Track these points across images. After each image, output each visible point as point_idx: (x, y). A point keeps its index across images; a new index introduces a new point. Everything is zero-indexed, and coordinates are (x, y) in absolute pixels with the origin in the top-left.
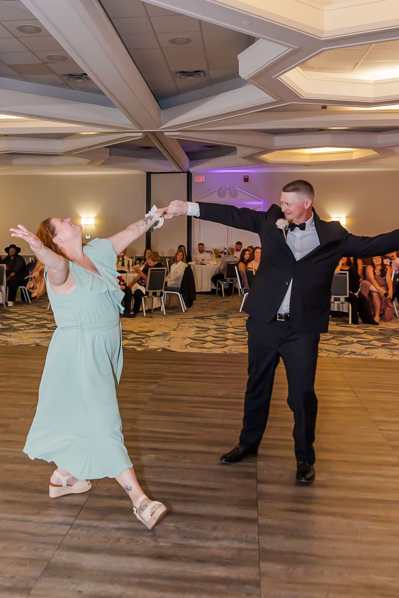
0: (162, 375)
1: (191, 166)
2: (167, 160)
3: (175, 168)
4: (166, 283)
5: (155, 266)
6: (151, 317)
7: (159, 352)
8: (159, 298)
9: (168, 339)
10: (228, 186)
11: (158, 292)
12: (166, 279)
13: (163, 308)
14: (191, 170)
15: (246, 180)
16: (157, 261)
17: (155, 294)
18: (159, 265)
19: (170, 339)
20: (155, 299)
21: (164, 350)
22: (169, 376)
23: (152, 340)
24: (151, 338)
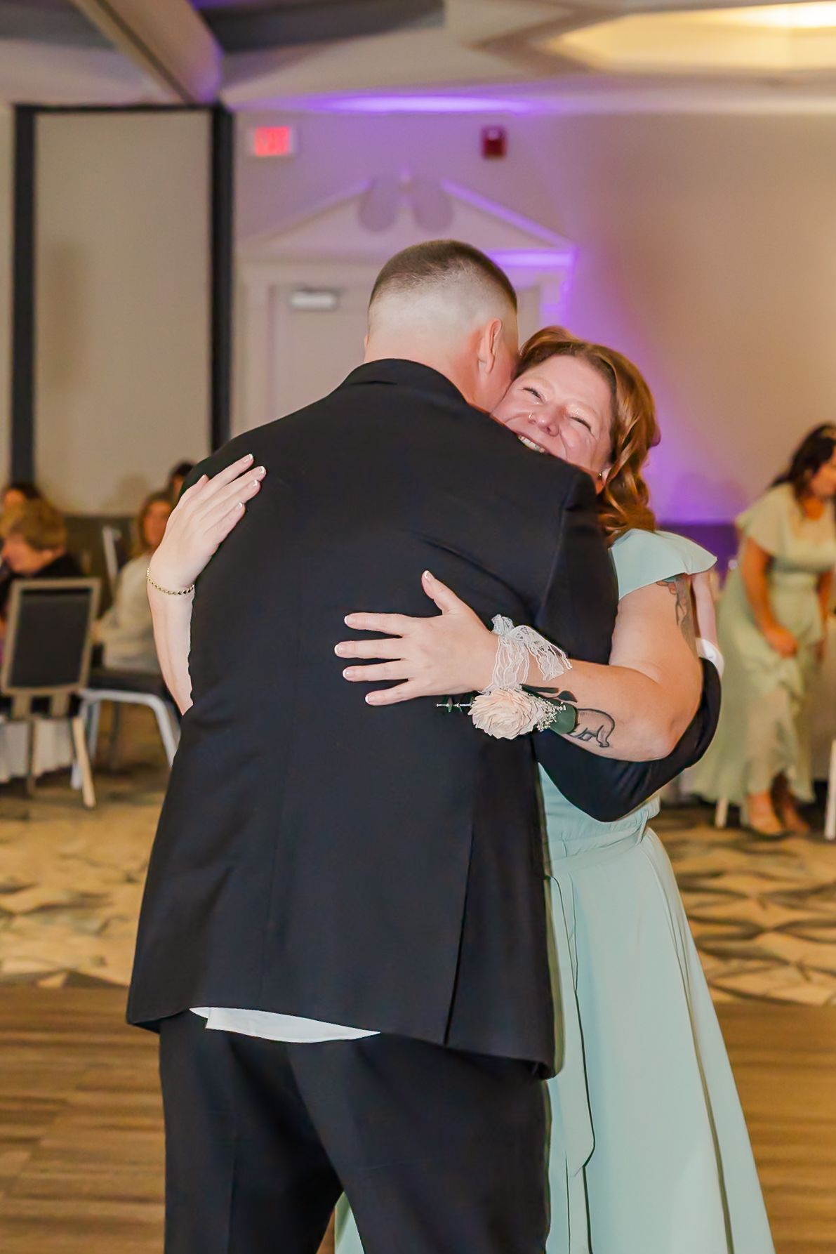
0: (54, 1101)
1: (229, 78)
2: (107, 45)
3: (153, 89)
4: (98, 652)
5: (47, 572)
6: (25, 818)
7: (51, 994)
8: (63, 726)
9: (94, 925)
10: (405, 178)
11: (59, 697)
12: (100, 631)
13: (82, 777)
14: (233, 97)
15: (494, 147)
16: (52, 547)
17: (41, 706)
18: (64, 566)
19: (105, 926)
20: (46, 730)
21: (76, 980)
22: (89, 1110)
23: (20, 933)
24: (19, 922)
